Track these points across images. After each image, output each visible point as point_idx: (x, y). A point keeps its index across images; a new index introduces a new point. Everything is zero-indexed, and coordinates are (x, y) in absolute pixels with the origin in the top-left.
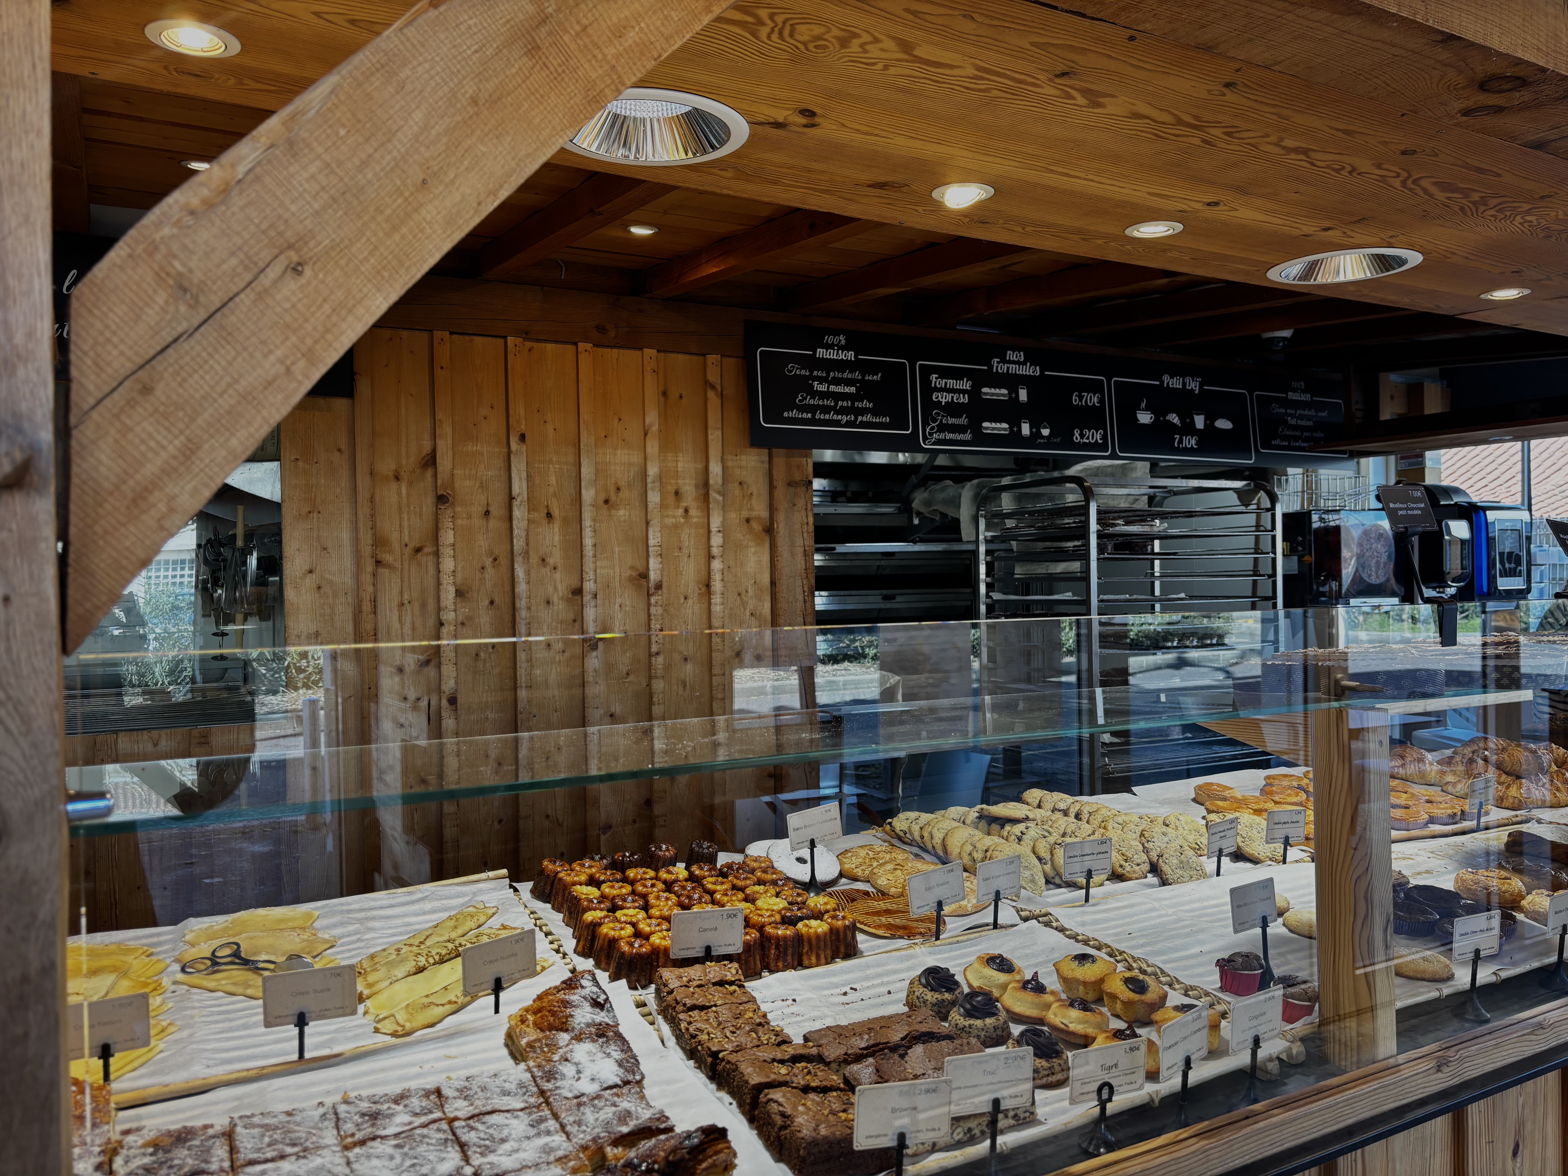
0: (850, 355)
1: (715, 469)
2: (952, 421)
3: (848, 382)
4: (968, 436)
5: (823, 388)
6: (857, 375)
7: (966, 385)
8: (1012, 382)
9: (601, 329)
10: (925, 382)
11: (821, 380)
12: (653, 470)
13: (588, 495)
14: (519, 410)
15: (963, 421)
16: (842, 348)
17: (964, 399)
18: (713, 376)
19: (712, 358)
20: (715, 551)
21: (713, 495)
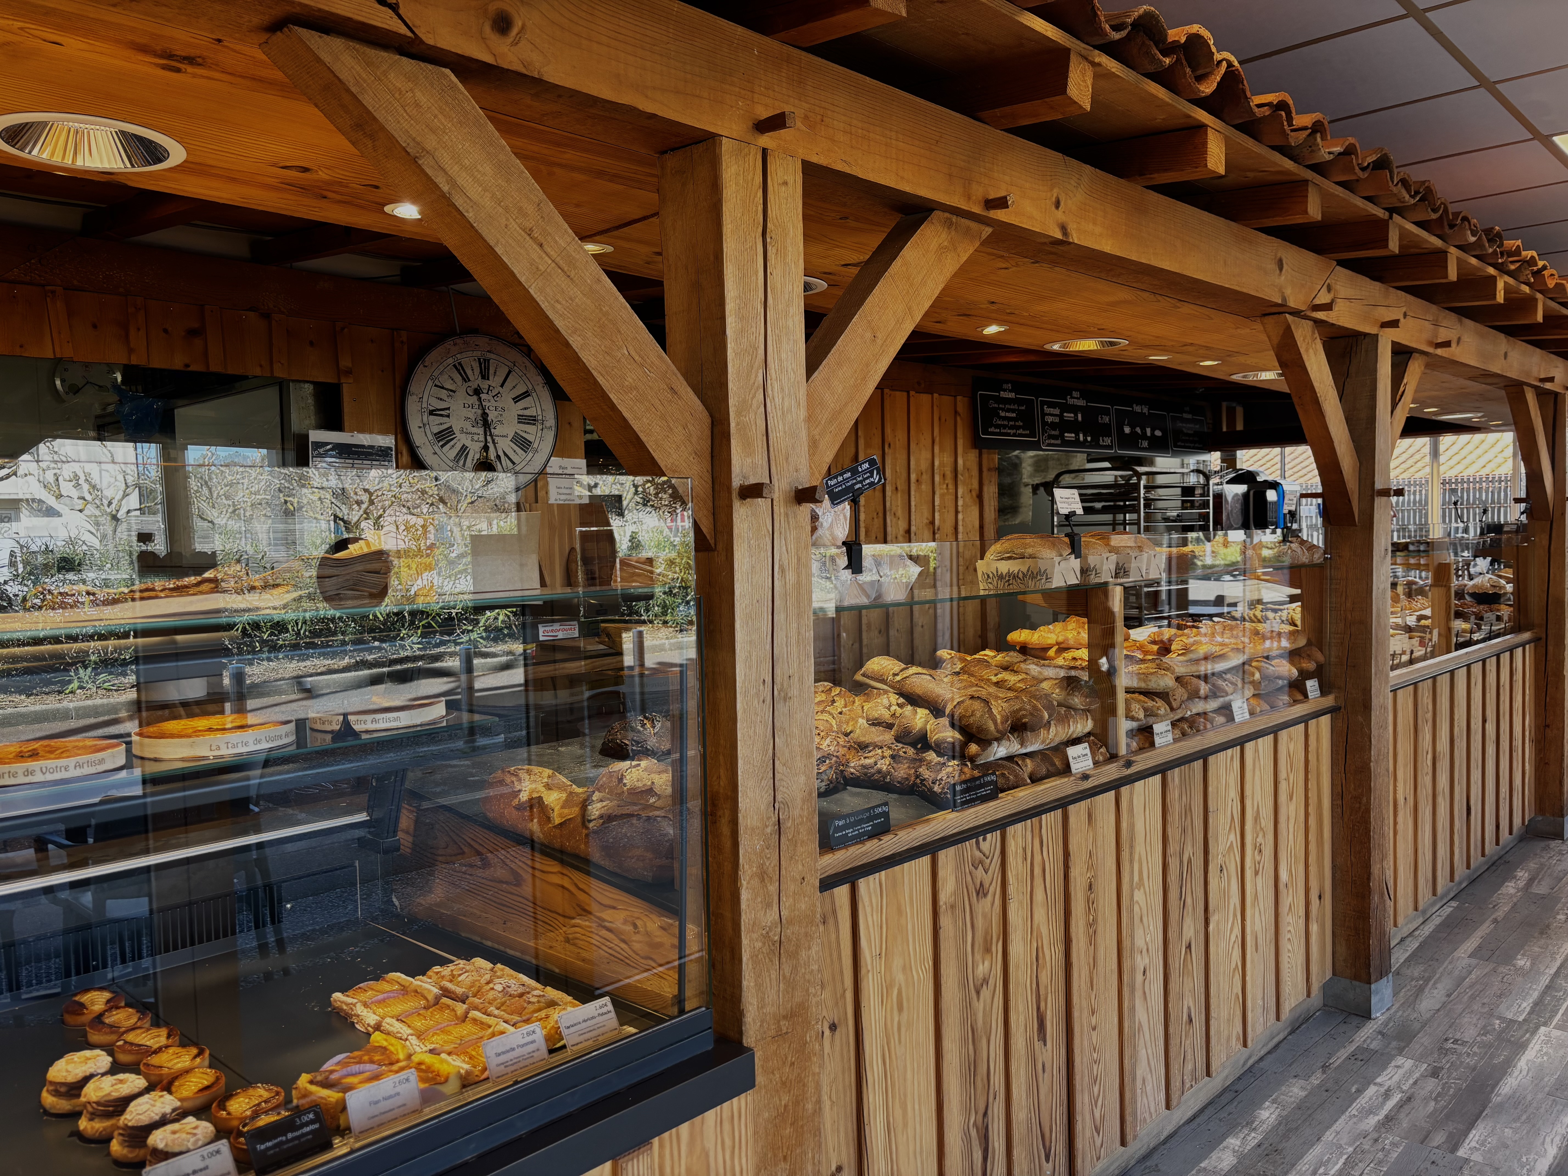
0: (1012, 395)
1: (960, 462)
2: (1053, 433)
3: (1013, 411)
4: (1059, 442)
5: (1003, 414)
6: (1016, 407)
7: (1057, 411)
8: (1074, 409)
9: (919, 383)
10: (1042, 410)
11: (1003, 410)
12: (937, 463)
13: (913, 477)
14: (888, 430)
15: (1056, 433)
16: (1011, 391)
17: (1057, 420)
18: (960, 408)
19: (959, 398)
20: (960, 508)
21: (960, 476)
